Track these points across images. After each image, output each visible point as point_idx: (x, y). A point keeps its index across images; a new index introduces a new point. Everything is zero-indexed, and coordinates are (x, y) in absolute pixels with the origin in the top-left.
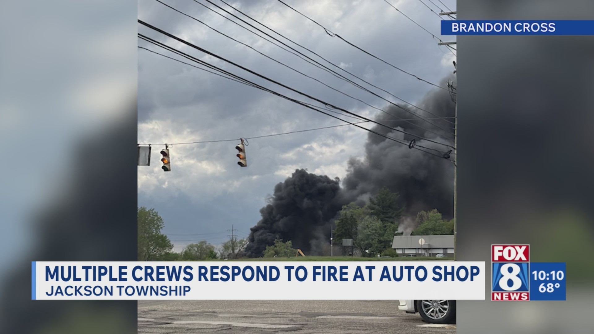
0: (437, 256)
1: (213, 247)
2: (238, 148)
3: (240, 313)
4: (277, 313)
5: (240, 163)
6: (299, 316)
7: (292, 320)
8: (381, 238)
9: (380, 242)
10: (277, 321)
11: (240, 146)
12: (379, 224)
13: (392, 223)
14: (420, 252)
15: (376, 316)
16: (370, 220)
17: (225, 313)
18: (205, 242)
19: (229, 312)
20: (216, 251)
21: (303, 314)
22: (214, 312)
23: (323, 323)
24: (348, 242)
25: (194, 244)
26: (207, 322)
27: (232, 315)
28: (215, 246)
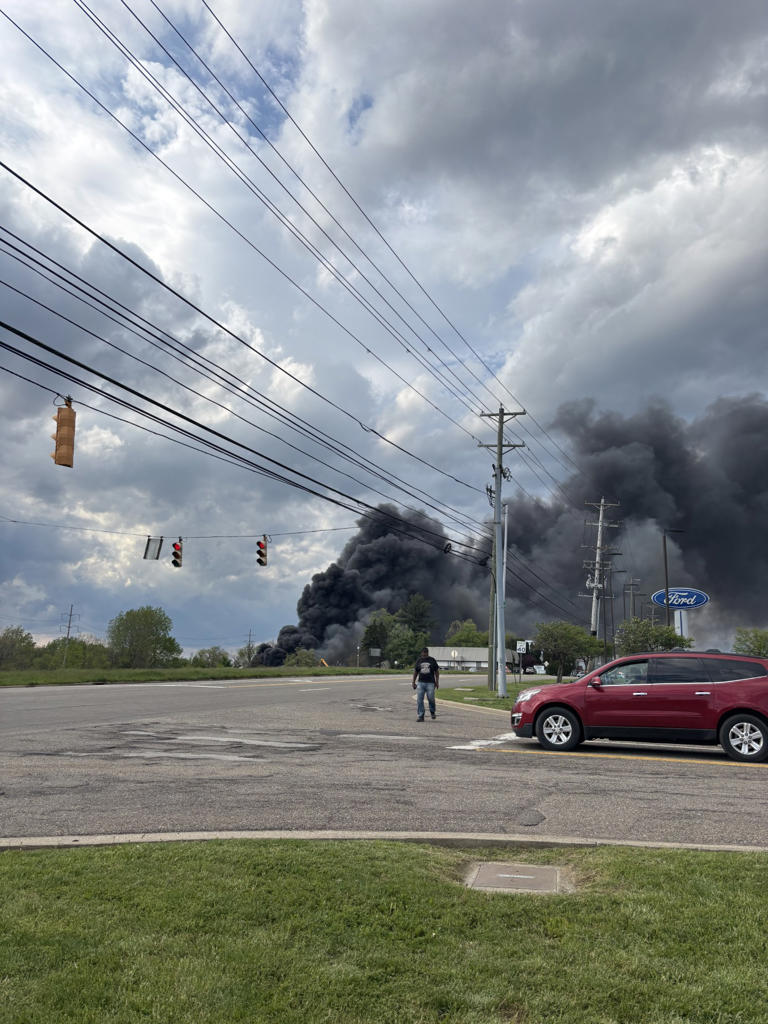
0: (470, 670)
1: (227, 654)
2: (259, 544)
3: (252, 729)
4: (293, 730)
5: (259, 561)
6: (318, 734)
7: (310, 739)
8: (412, 649)
9: (410, 652)
10: (294, 738)
11: (263, 542)
12: (410, 633)
13: (425, 632)
14: (452, 665)
15: (402, 735)
16: (401, 628)
17: (236, 728)
18: (217, 648)
19: (242, 728)
20: (230, 658)
21: (322, 732)
22: (224, 728)
23: (344, 743)
24: (376, 652)
25: (206, 649)
26: (214, 739)
27: (246, 731)
28: (229, 652)
